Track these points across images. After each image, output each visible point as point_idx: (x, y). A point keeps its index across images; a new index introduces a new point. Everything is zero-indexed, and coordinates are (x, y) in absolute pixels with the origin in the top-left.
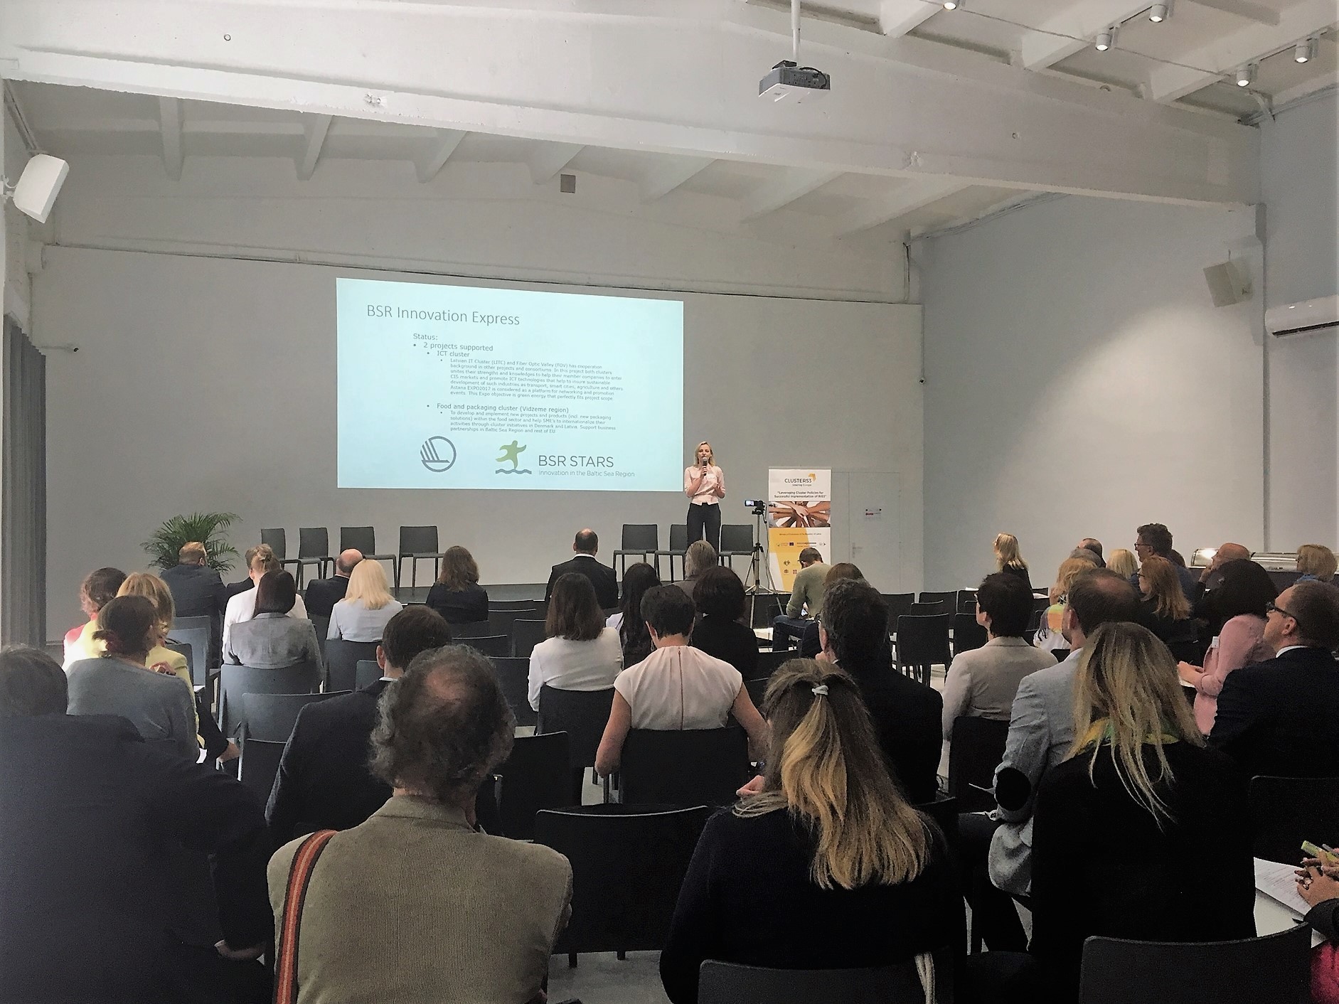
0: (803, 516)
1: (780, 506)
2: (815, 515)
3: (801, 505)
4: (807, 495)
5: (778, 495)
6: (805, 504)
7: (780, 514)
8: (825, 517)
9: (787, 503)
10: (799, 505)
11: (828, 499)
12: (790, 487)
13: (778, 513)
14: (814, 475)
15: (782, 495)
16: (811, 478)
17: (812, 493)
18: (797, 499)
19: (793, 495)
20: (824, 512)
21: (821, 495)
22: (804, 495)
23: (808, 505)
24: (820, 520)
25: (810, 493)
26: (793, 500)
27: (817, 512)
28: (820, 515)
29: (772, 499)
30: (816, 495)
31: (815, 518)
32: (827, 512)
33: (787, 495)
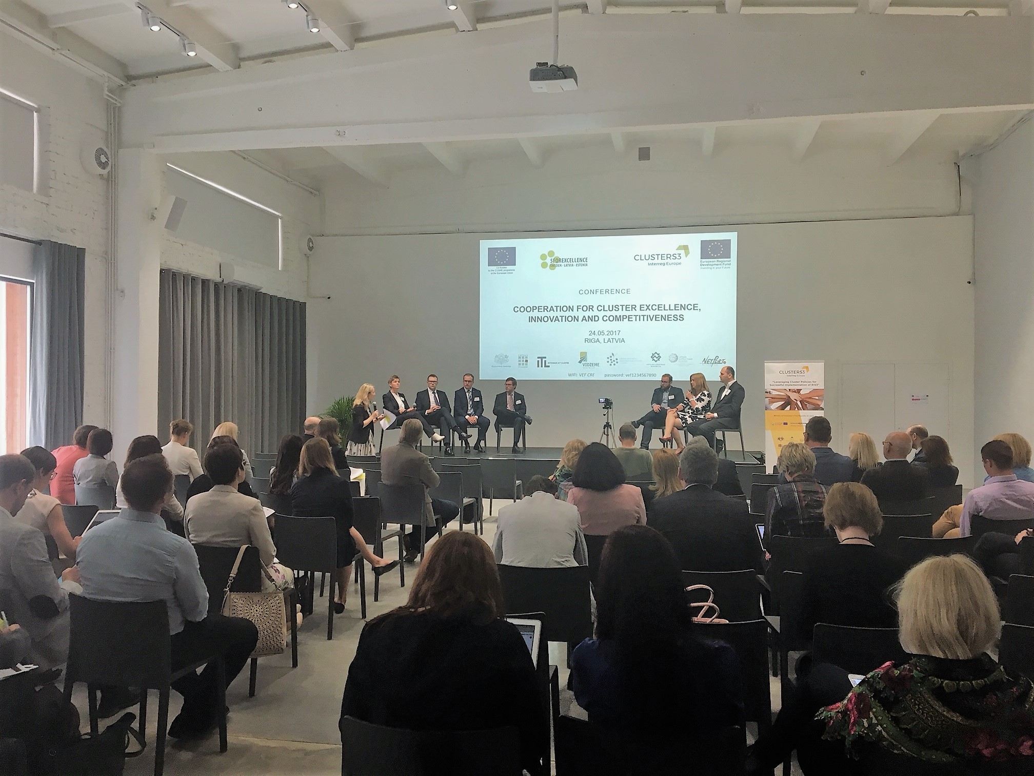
0: (797, 401)
1: (774, 393)
2: (810, 400)
3: (795, 392)
4: (800, 383)
5: (773, 383)
6: (799, 391)
7: (774, 399)
8: (819, 403)
9: (781, 391)
10: (793, 392)
11: (821, 386)
12: (784, 378)
13: (772, 398)
14: (807, 368)
15: (777, 384)
16: (805, 370)
17: (805, 382)
18: (791, 387)
19: (787, 384)
20: (817, 398)
21: (813, 383)
22: (798, 383)
23: (801, 392)
24: (813, 404)
25: (803, 382)
26: (788, 388)
27: (810, 398)
28: (814, 400)
29: (768, 387)
30: (809, 384)
31: (808, 402)
32: (820, 398)
33: (782, 384)
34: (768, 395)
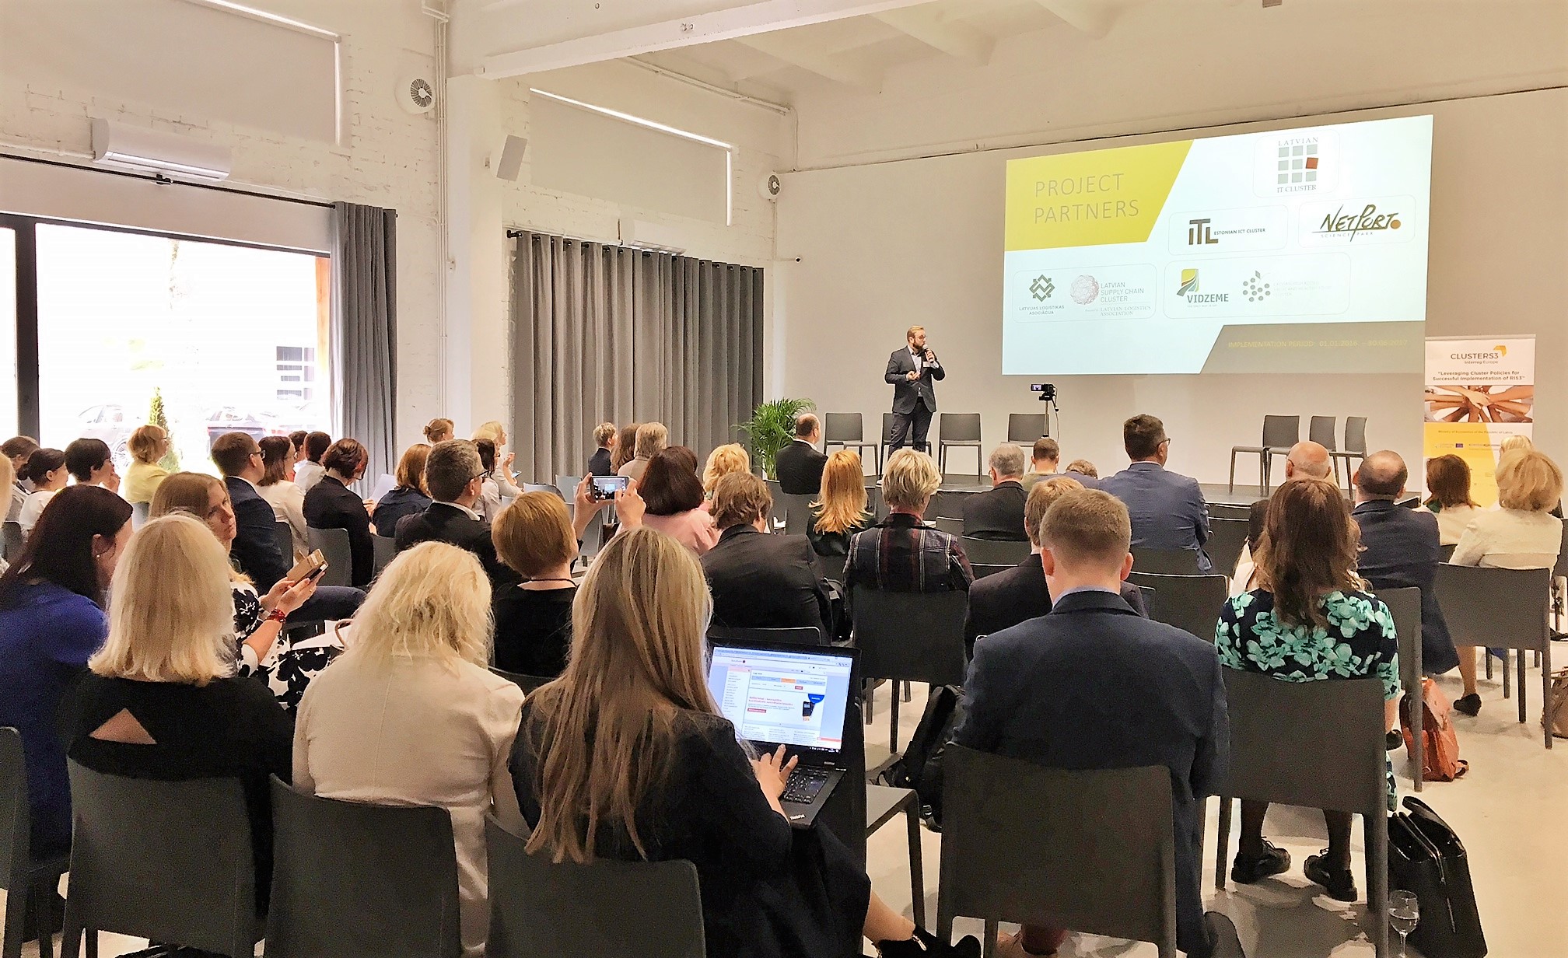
0: (1481, 405)
1: (1440, 392)
2: (1503, 405)
3: (1479, 390)
4: (1489, 376)
5: (1440, 376)
6: (1485, 389)
7: (1440, 403)
8: (1522, 409)
9: (1452, 388)
10: (1476, 390)
11: (1528, 380)
12: (1460, 366)
13: (1437, 401)
14: (1503, 348)
15: (1446, 376)
16: (1499, 352)
17: (1498, 373)
18: (1471, 383)
19: (1465, 376)
20: (1520, 401)
21: (1514, 375)
22: (1485, 376)
23: (1491, 391)
24: (1513, 412)
25: (1495, 373)
26: (1466, 383)
27: (1508, 401)
28: (1513, 405)
29: (1429, 383)
30: (1506, 376)
31: (1504, 409)
32: (1526, 401)
33: (1456, 376)
34: (1429, 396)
